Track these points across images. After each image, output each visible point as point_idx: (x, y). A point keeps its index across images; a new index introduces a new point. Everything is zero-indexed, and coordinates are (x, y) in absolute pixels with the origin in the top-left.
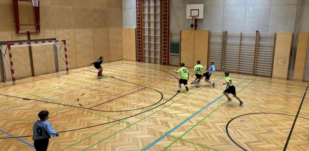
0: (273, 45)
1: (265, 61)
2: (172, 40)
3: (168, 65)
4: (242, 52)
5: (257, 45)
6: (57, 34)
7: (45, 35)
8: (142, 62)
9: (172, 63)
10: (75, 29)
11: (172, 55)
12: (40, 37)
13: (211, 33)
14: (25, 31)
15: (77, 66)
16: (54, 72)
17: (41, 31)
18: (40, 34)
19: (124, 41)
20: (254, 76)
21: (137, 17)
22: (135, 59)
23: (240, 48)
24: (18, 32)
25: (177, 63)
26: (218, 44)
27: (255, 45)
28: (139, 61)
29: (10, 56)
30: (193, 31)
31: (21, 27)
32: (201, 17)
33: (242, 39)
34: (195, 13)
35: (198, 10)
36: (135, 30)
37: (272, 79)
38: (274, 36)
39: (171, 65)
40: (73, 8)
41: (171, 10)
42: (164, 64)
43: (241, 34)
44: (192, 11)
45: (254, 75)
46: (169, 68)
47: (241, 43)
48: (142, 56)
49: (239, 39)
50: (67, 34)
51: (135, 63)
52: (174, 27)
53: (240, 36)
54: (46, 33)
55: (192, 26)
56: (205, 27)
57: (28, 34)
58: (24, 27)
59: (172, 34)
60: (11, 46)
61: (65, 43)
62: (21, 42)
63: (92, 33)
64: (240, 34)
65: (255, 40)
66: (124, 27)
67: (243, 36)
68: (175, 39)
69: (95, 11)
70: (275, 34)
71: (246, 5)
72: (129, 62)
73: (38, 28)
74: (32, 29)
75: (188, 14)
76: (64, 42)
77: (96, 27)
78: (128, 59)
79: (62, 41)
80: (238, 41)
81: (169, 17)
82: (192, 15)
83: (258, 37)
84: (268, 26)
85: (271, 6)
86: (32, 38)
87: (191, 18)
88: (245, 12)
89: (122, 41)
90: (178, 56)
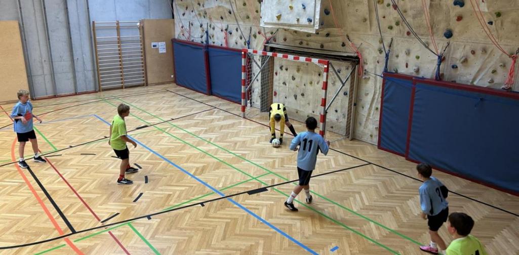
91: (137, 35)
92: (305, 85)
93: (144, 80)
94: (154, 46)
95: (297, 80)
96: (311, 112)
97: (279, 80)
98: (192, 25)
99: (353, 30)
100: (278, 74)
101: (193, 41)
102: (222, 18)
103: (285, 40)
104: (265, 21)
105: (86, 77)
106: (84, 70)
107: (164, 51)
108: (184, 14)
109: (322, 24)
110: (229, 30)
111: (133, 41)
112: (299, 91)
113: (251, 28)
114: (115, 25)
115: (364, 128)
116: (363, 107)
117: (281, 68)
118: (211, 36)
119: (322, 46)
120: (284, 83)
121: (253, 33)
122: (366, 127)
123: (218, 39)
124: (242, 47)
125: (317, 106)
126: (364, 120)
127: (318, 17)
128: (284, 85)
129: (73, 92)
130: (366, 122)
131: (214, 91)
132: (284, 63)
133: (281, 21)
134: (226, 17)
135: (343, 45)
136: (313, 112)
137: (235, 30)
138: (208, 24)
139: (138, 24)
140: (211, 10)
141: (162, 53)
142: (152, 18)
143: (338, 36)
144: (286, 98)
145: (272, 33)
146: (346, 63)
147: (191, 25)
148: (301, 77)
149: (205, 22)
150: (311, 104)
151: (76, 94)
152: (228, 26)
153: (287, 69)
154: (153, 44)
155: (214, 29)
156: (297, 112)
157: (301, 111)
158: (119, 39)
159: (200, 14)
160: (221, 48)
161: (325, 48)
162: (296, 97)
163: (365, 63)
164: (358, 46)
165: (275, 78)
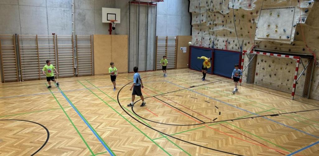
91: (174, 43)
92: (277, 70)
93: (175, 66)
94: (181, 49)
95: (272, 67)
96: (280, 84)
97: (260, 67)
98: (204, 39)
99: (310, 43)
100: (259, 64)
101: (203, 47)
102: (224, 35)
103: (266, 46)
104: (259, 37)
105: (150, 63)
106: (150, 60)
107: (186, 52)
108: (198, 33)
109: (295, 39)
110: (228, 41)
111: (172, 46)
112: (273, 73)
113: (243, 41)
114: (165, 38)
115: (315, 92)
116: (315, 82)
117: (262, 61)
118: (216, 45)
119: (290, 50)
120: (263, 69)
121: (244, 43)
122: (316, 92)
123: (220, 45)
124: (236, 50)
125: (284, 81)
126: (316, 88)
127: (293, 36)
128: (263, 70)
129: (144, 70)
130: (316, 89)
131: (215, 72)
132: (264, 58)
133: (269, 37)
134: (227, 35)
135: (304, 50)
136: (282, 84)
137: (233, 41)
138: (214, 38)
139: (175, 38)
140: (218, 31)
141: (184, 53)
142: (181, 35)
143: (301, 45)
144: (264, 76)
145: (257, 43)
146: (305, 59)
147: (202, 39)
148: (275, 65)
149: (213, 37)
150: (280, 80)
151: (146, 71)
152: (228, 39)
153: (266, 62)
154: (181, 48)
155: (218, 41)
156: (271, 84)
157: (273, 83)
158: (166, 45)
159: (210, 34)
160: (222, 50)
161: (291, 51)
162: (270, 76)
163: (317, 59)
164: (313, 51)
165: (257, 66)
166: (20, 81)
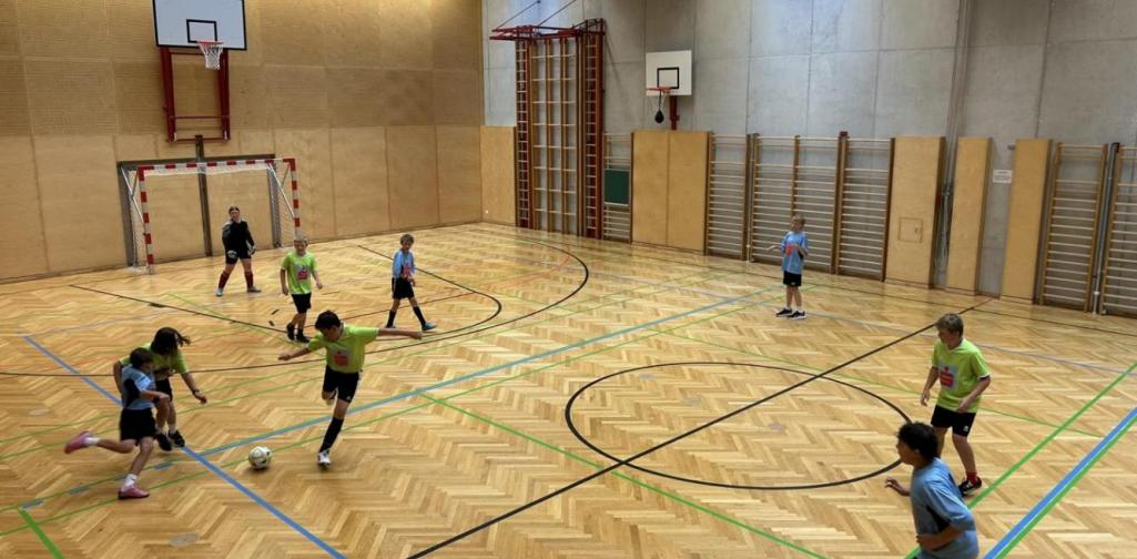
0: (886, 178)
1: (867, 228)
2: (610, 161)
3: (600, 238)
4: (803, 200)
5: (842, 178)
6: (278, 141)
7: (243, 144)
8: (531, 228)
9: (610, 231)
10: (333, 130)
11: (612, 208)
12: (231, 149)
13: (713, 139)
14: (191, 135)
15: (335, 233)
16: (268, 248)
17: (233, 134)
18: (231, 142)
19: (484, 165)
20: (835, 276)
21: (519, 94)
22: (512, 219)
23: (796, 185)
24: (171, 138)
25: (623, 233)
26: (736, 173)
27: (834, 175)
28: (523, 224)
29: (144, 197)
30: (666, 134)
31: (179, 123)
32: (685, 90)
33: (801, 158)
34: (668, 79)
35: (678, 69)
36: (512, 132)
37: (887, 286)
38: (889, 147)
39: (609, 239)
40: (327, 71)
41: (609, 69)
42: (590, 234)
43: (797, 142)
44: (661, 72)
45: (834, 273)
46: (602, 247)
47: (796, 170)
48: (531, 209)
49: (791, 158)
50: (309, 142)
51: (512, 231)
52: (617, 123)
53: (793, 149)
54: (247, 139)
55: (659, 118)
56: (699, 120)
57: (199, 142)
58: (189, 123)
59: (610, 143)
60: (147, 174)
61: (293, 168)
62: (170, 164)
63: (384, 142)
64: (793, 143)
65: (835, 162)
66: (488, 123)
67: (801, 150)
68: (618, 157)
69: (394, 76)
70: (893, 141)
71: (811, 50)
72: (496, 229)
73: (225, 125)
74: (209, 129)
75: (651, 82)
76: (292, 163)
77: (395, 123)
78: (495, 218)
79: (285, 161)
80: (788, 165)
81: (602, 92)
82: (661, 85)
83: (845, 150)
84: (873, 116)
85: (882, 53)
86: (209, 151)
87: (658, 93)
88: (809, 75)
89: (478, 166)
90: (626, 210)
166: (1094, 313)
